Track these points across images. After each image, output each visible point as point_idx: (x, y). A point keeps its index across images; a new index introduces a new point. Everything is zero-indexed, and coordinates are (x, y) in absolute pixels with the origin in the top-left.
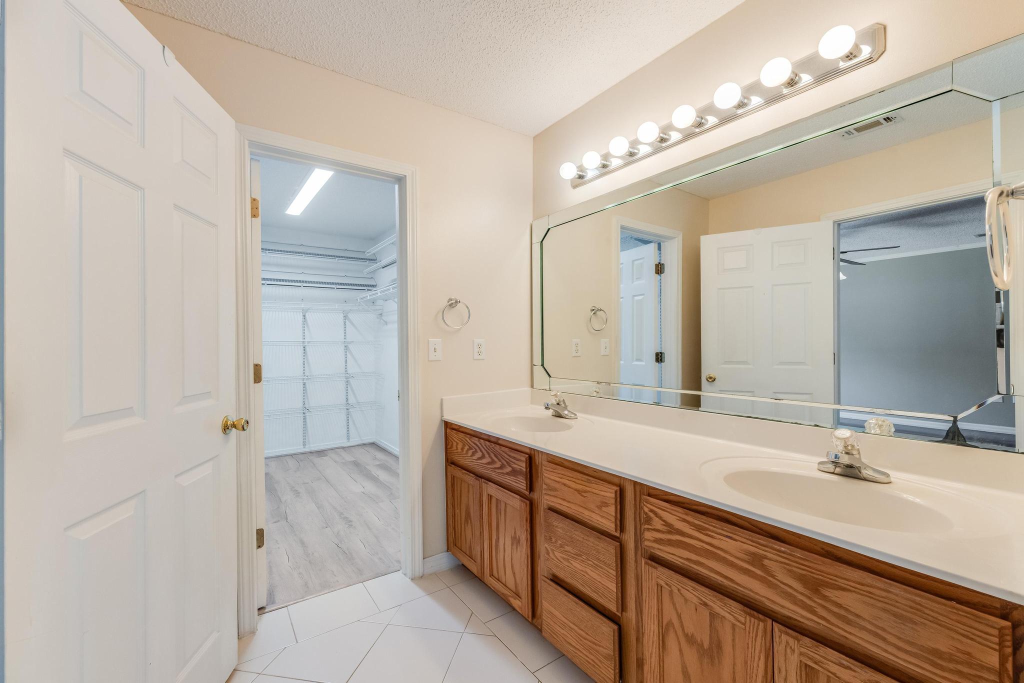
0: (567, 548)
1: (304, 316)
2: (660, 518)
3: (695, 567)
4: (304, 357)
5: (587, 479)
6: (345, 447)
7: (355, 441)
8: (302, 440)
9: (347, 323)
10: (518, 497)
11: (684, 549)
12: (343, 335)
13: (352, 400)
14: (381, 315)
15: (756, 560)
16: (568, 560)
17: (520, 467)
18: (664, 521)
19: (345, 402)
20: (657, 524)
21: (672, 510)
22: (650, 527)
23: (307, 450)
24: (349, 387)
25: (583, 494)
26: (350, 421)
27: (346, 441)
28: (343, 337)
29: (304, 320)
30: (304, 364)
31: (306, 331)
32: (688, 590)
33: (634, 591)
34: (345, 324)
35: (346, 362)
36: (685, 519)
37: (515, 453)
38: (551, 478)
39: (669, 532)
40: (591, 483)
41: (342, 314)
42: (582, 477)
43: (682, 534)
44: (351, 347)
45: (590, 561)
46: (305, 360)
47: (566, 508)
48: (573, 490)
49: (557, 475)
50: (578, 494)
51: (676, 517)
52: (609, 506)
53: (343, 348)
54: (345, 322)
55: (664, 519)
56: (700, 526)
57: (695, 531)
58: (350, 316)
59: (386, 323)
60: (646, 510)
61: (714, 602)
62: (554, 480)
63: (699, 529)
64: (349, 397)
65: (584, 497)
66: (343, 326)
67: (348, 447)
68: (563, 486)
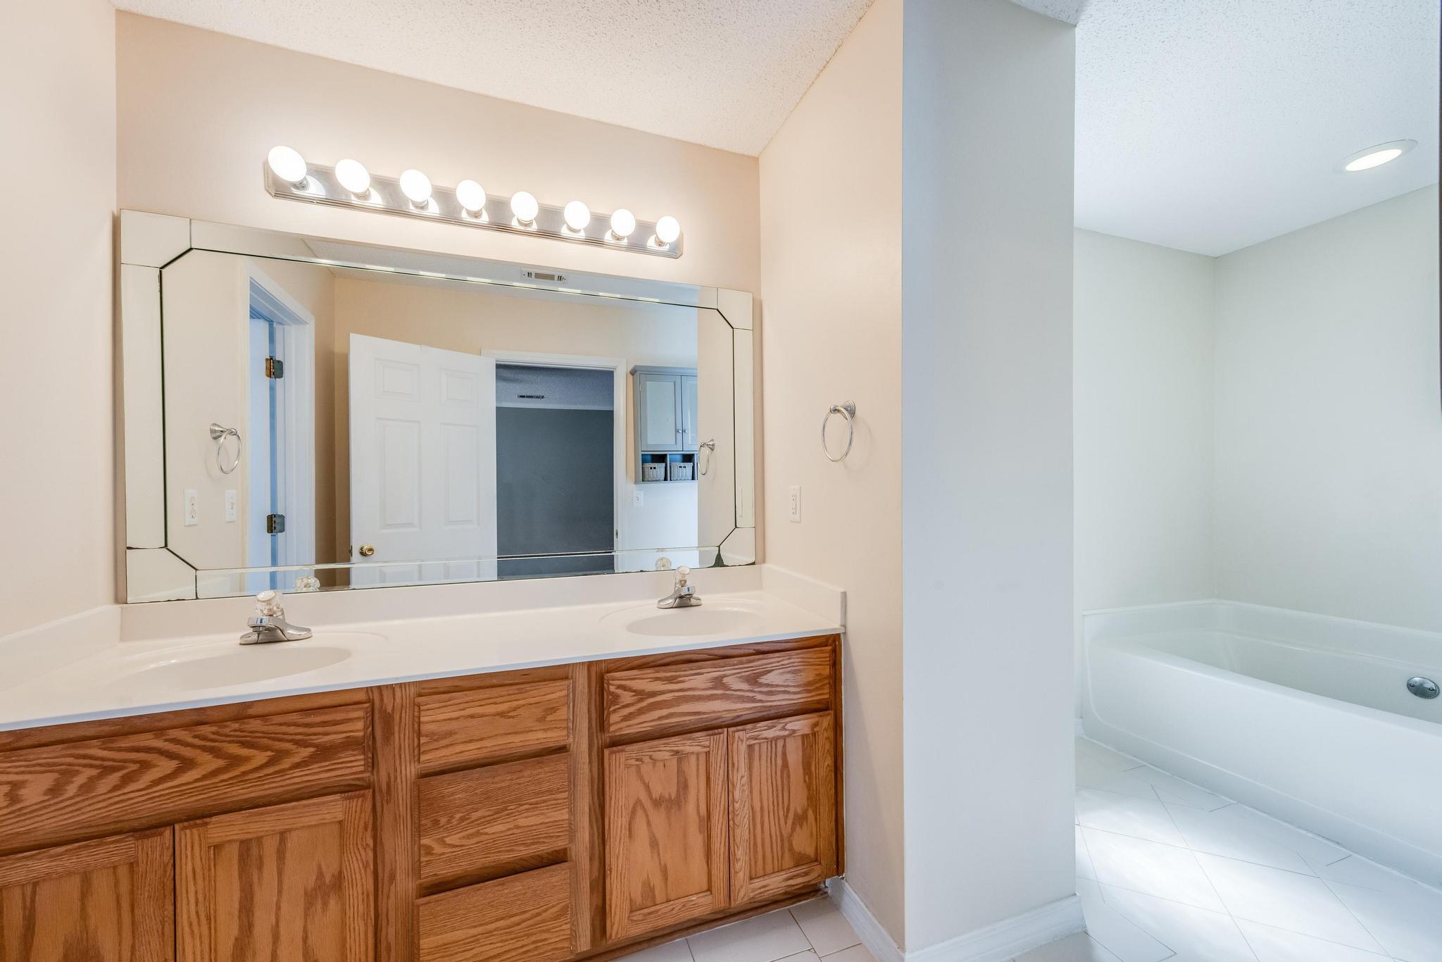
0: (475, 816)
2: (630, 690)
3: (667, 721)
5: (518, 689)
10: (337, 797)
11: (656, 709)
15: (718, 682)
16: (478, 833)
17: (344, 735)
18: (634, 691)
20: (627, 697)
21: (643, 674)
22: (617, 707)
25: (510, 714)
32: (659, 751)
33: (588, 801)
36: (656, 678)
37: (326, 714)
38: (439, 719)
39: (641, 700)
40: (527, 691)
42: (509, 690)
43: (653, 694)
45: (525, 804)
47: (476, 752)
48: (491, 717)
49: (454, 708)
50: (503, 718)
51: (648, 680)
52: (558, 710)
55: (634, 689)
56: (671, 676)
57: (666, 685)
60: (612, 689)
61: (684, 745)
62: (445, 720)
63: (670, 680)
65: (513, 717)
68: (470, 719)
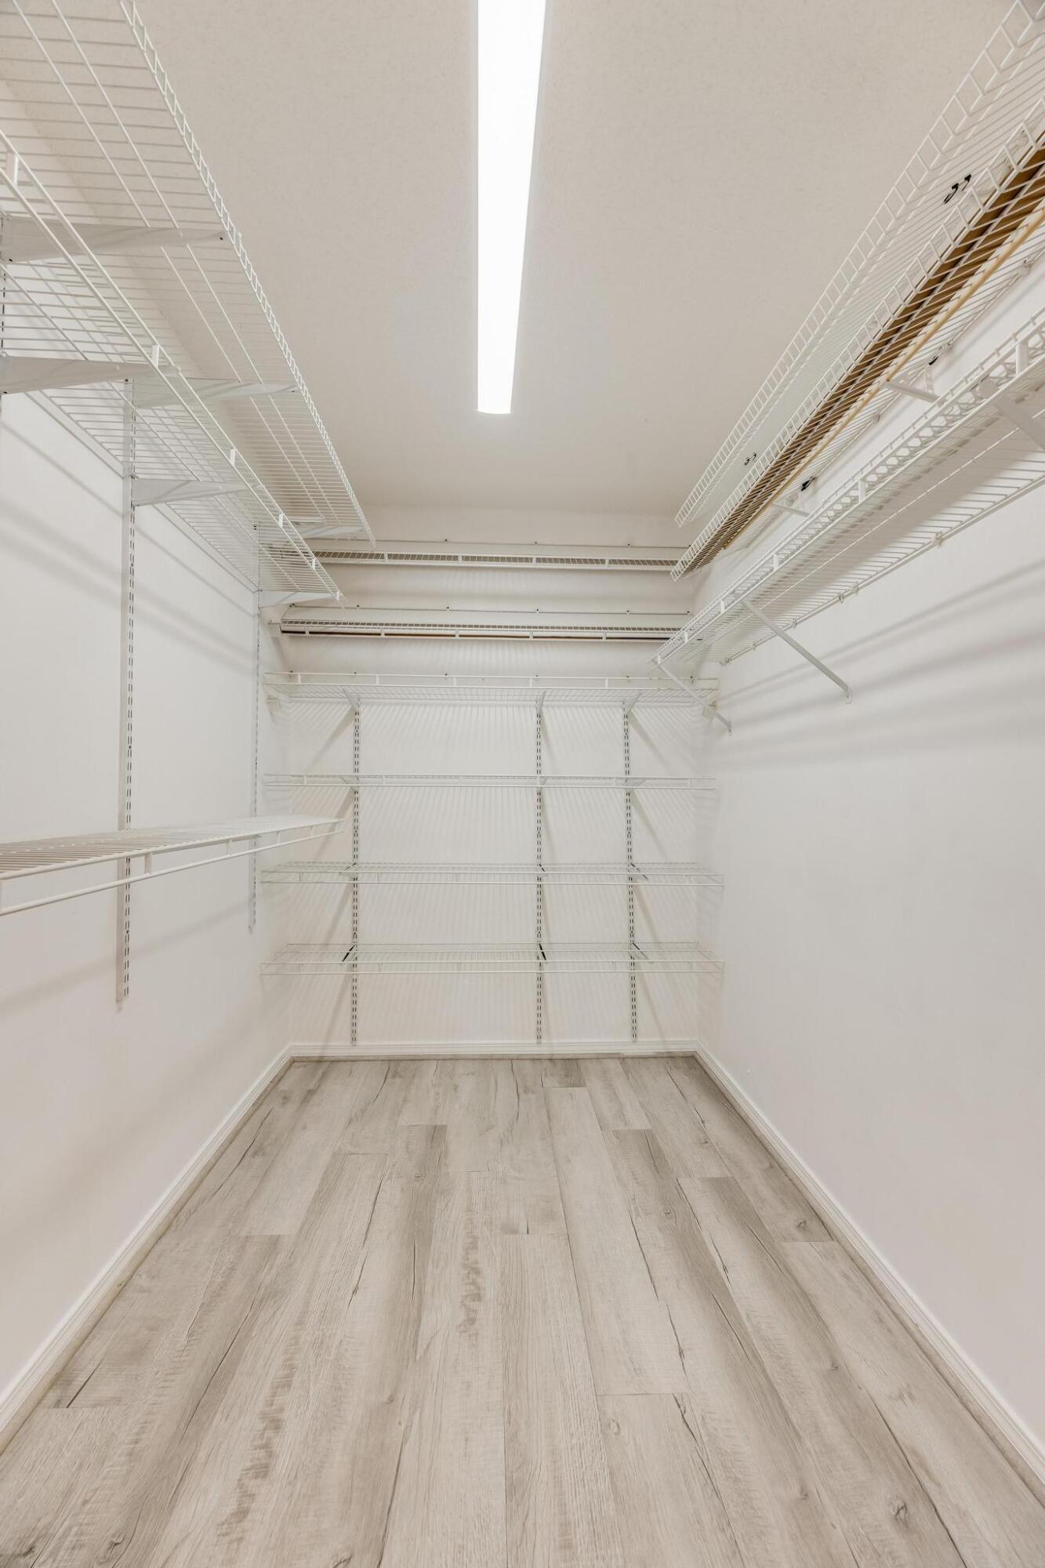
1: (539, 716)
4: (539, 818)
6: (627, 1057)
7: (648, 1044)
8: (534, 1026)
9: (633, 733)
12: (622, 762)
13: (642, 936)
14: (714, 705)
19: (626, 938)
23: (544, 1050)
24: (635, 898)
26: (639, 988)
27: (628, 1039)
28: (623, 769)
29: (539, 726)
30: (539, 835)
31: (544, 754)
34: (627, 737)
35: (629, 835)
41: (621, 711)
44: (640, 794)
46: (542, 825)
53: (621, 796)
54: (626, 731)
58: (639, 714)
59: (729, 727)
64: (636, 925)
66: (622, 741)
67: (633, 1058)
